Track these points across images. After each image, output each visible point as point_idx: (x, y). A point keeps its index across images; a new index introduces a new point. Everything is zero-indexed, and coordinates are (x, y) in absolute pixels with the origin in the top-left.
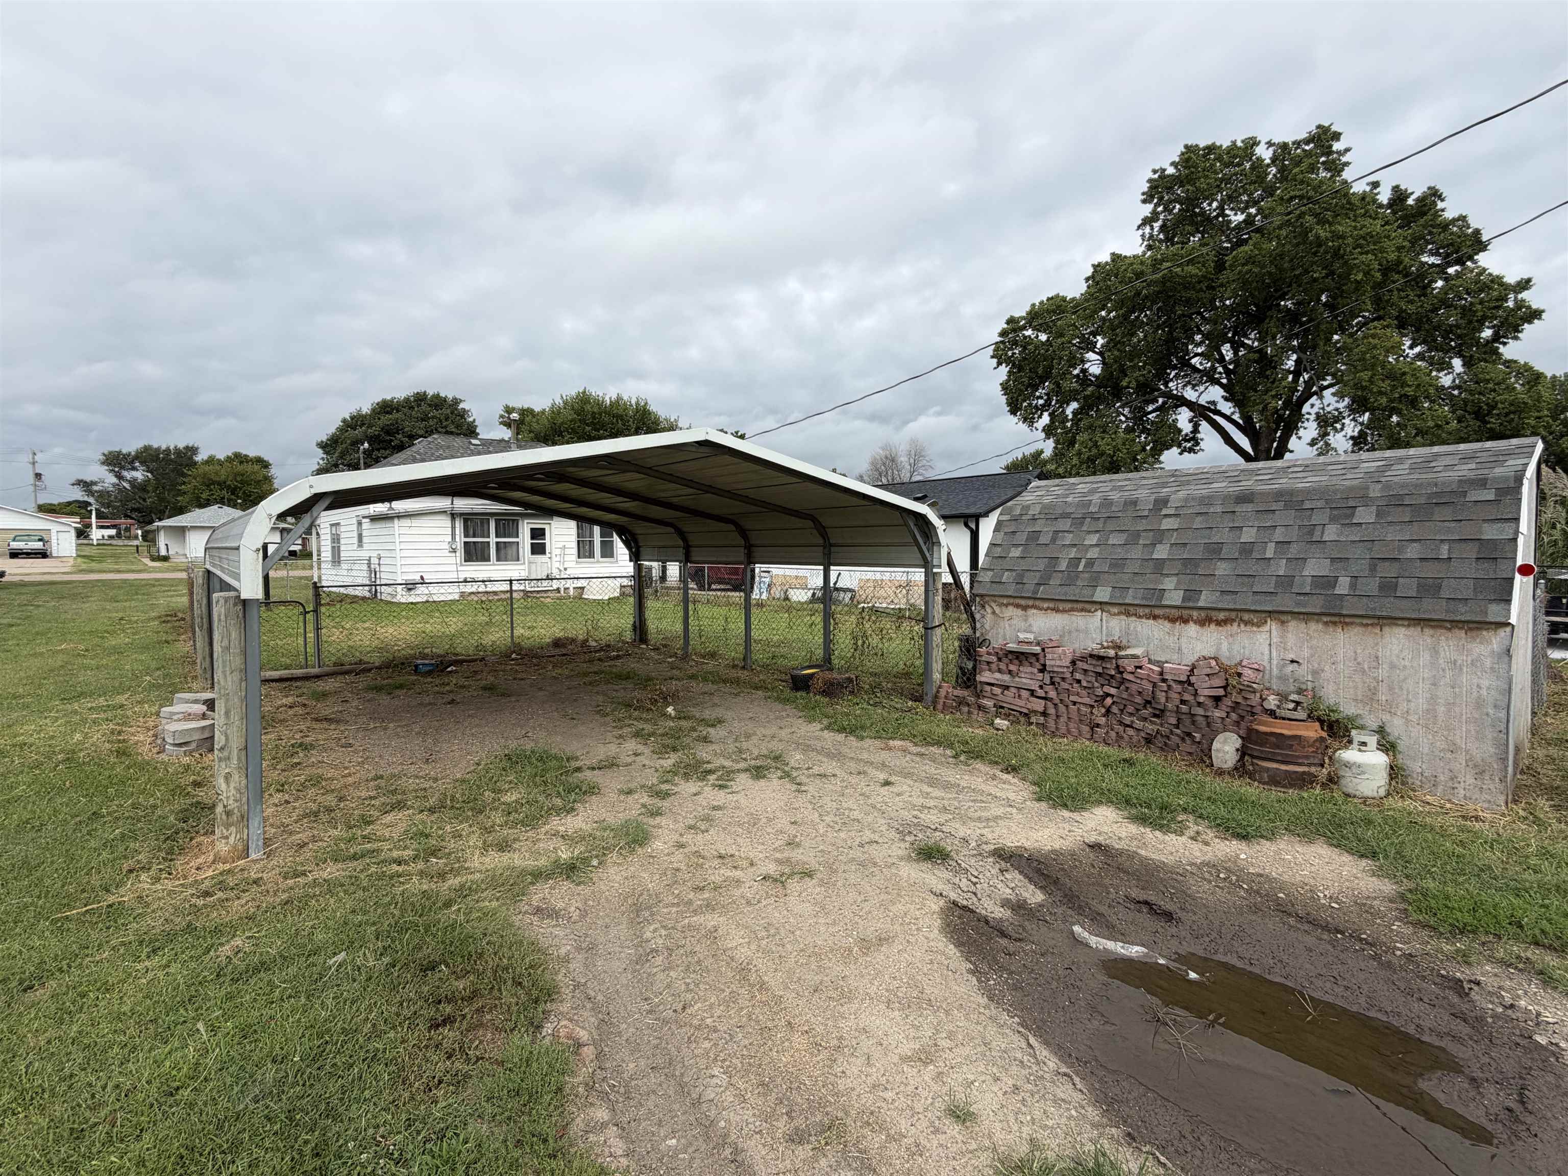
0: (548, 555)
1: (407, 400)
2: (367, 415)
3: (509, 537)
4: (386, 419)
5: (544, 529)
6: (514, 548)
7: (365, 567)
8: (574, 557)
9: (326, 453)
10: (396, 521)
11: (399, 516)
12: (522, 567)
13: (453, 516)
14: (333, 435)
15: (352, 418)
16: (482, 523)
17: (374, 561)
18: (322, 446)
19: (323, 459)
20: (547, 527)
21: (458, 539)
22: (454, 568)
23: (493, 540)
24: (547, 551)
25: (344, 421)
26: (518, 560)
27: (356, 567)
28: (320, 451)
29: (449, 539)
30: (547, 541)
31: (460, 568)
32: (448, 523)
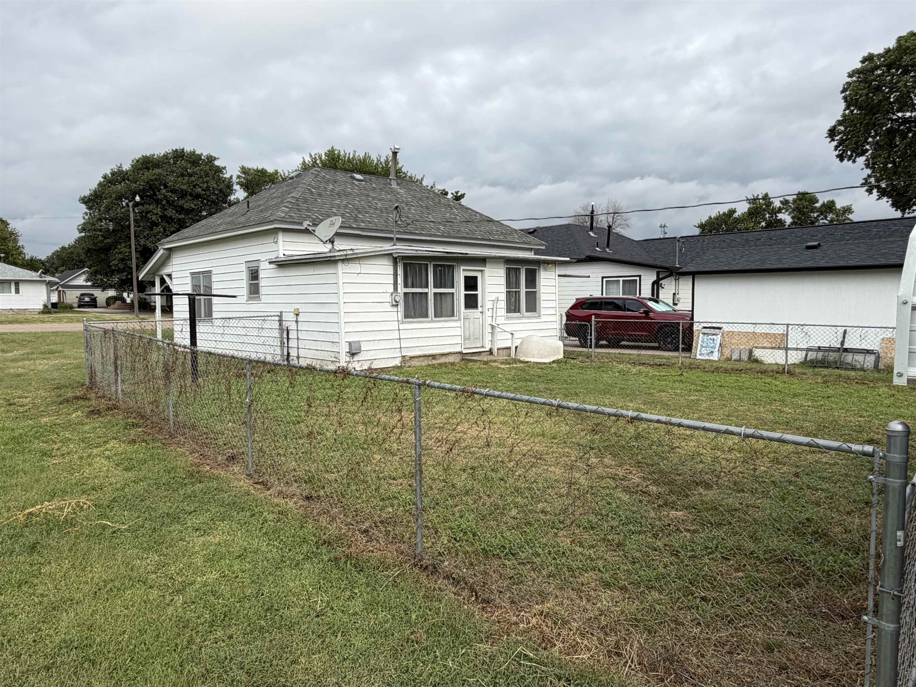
0: (480, 309)
1: (166, 156)
2: (127, 172)
3: (445, 287)
4: (149, 175)
5: (476, 278)
6: (449, 298)
7: (276, 325)
8: (502, 311)
9: (90, 208)
10: (340, 265)
11: (346, 260)
12: (458, 324)
13: (395, 261)
14: (95, 191)
15: (113, 174)
16: (420, 269)
17: (289, 317)
18: (85, 201)
19: (86, 213)
20: (479, 275)
21: (399, 291)
22: (395, 326)
23: (431, 291)
24: (479, 304)
25: (105, 177)
26: (453, 315)
27: (267, 325)
28: (84, 206)
29: (391, 289)
30: (479, 292)
31: (402, 327)
32: (390, 270)
